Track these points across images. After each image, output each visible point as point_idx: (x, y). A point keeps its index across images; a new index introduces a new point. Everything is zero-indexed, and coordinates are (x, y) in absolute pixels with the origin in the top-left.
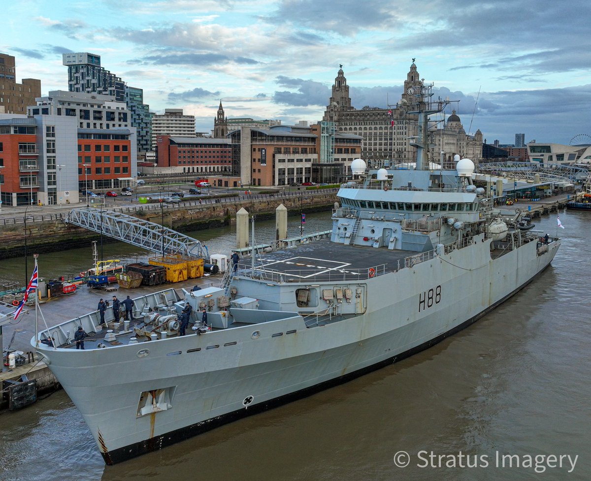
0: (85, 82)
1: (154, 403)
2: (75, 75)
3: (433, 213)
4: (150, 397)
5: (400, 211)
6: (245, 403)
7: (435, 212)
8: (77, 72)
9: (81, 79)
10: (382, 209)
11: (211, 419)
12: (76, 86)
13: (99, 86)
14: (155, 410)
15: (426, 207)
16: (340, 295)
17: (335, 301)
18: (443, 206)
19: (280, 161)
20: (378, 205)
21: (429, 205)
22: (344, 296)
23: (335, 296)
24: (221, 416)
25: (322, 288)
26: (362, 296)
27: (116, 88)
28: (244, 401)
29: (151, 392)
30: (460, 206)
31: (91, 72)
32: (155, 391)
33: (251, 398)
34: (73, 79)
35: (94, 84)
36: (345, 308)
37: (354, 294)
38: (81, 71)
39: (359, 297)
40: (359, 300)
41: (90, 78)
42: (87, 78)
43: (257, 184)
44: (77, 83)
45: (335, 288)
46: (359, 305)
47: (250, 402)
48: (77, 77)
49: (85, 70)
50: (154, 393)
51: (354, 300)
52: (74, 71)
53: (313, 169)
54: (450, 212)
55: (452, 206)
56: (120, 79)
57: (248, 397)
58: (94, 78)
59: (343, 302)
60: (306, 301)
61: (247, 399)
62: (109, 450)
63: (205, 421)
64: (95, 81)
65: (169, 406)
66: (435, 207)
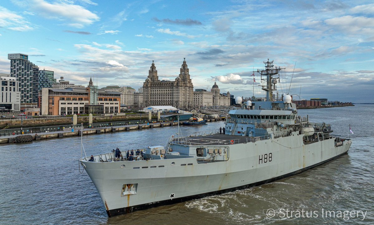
0: (19, 67)
1: (129, 190)
2: (14, 64)
3: (271, 120)
4: (127, 187)
5: (255, 119)
6: (171, 197)
7: (272, 120)
8: (15, 63)
9: (16, 66)
10: (247, 119)
11: (155, 202)
12: (14, 70)
13: (25, 70)
14: (129, 193)
15: (267, 117)
16: (216, 152)
17: (214, 154)
18: (276, 117)
19: (62, 104)
20: (245, 116)
21: (268, 116)
22: (218, 152)
23: (214, 152)
24: (159, 201)
25: (209, 148)
26: (227, 152)
27: (33, 70)
28: (170, 196)
29: (128, 185)
30: (284, 117)
31: (21, 63)
32: (130, 185)
33: (174, 195)
34: (13, 66)
35: (23, 68)
36: (218, 158)
37: (223, 152)
38: (17, 62)
39: (225, 153)
40: (225, 154)
41: (21, 66)
42: (19, 66)
43: (51, 114)
44: (15, 68)
45: (214, 149)
46: (225, 157)
47: (173, 197)
48: (15, 65)
49: (19, 62)
50: (129, 186)
51: (222, 154)
52: (13, 62)
53: (85, 108)
54: (279, 120)
55: (280, 117)
56: (37, 66)
57: (172, 194)
58: (23, 66)
59: (217, 154)
60: (201, 154)
61: (171, 195)
62: (110, 209)
63: (152, 203)
64: (23, 67)
65: (135, 193)
66: (272, 117)
